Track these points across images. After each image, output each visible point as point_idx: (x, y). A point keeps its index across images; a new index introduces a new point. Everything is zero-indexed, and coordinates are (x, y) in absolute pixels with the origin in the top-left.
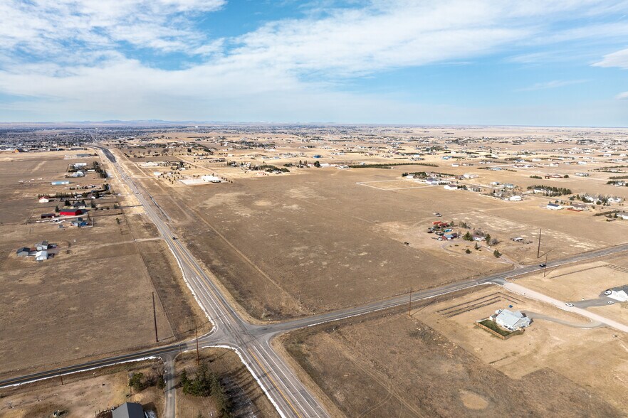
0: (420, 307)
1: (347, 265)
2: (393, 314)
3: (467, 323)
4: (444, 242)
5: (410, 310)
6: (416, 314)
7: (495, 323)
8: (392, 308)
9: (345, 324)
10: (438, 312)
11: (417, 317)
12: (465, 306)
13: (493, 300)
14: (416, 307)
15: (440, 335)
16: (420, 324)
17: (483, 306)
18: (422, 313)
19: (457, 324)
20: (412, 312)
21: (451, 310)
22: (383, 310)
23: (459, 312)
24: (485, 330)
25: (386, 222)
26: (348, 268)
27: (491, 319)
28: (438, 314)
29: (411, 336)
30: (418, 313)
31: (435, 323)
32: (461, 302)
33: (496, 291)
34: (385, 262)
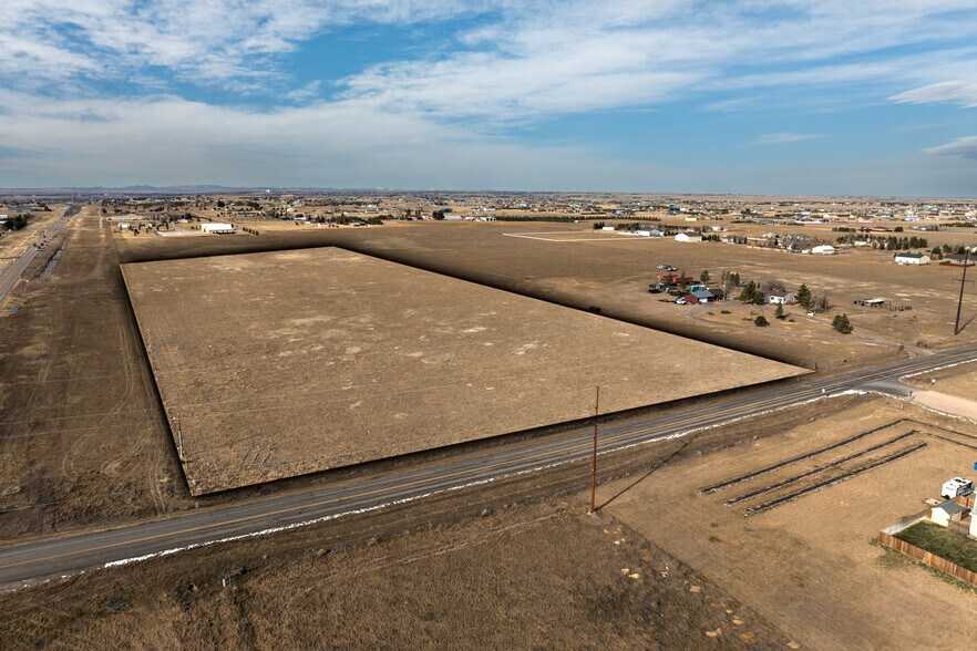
0: (633, 472)
1: (417, 355)
2: (525, 502)
3: (842, 538)
4: (690, 307)
5: (596, 485)
6: (624, 501)
7: (966, 538)
8: (524, 479)
9: (296, 554)
10: (707, 490)
11: (625, 516)
12: (806, 466)
13: (899, 446)
14: (619, 474)
15: (734, 605)
16: (638, 548)
17: (873, 465)
18: (644, 497)
19: (798, 542)
20: (602, 495)
21: (756, 482)
22: (485, 488)
23: (789, 491)
24: (934, 569)
25: (550, 277)
26: (418, 360)
27: (940, 517)
28: (708, 499)
29: (592, 615)
30: (627, 497)
31: (703, 541)
32: (787, 452)
33: (893, 415)
34: (530, 346)
